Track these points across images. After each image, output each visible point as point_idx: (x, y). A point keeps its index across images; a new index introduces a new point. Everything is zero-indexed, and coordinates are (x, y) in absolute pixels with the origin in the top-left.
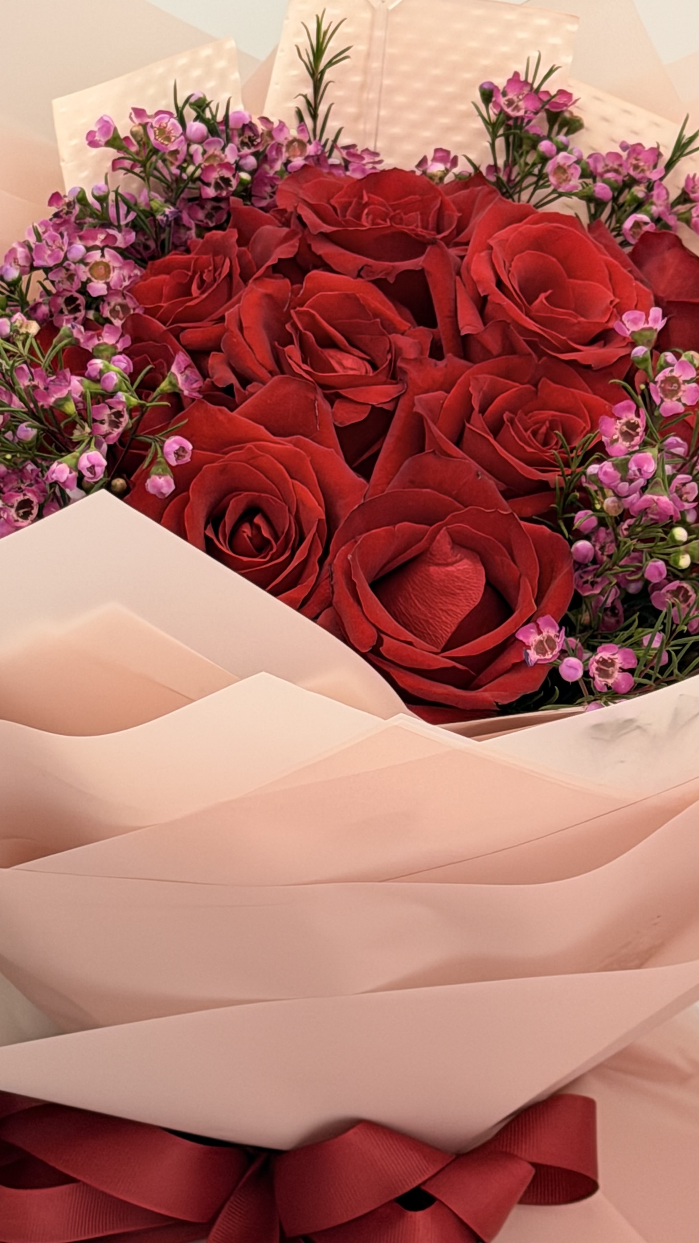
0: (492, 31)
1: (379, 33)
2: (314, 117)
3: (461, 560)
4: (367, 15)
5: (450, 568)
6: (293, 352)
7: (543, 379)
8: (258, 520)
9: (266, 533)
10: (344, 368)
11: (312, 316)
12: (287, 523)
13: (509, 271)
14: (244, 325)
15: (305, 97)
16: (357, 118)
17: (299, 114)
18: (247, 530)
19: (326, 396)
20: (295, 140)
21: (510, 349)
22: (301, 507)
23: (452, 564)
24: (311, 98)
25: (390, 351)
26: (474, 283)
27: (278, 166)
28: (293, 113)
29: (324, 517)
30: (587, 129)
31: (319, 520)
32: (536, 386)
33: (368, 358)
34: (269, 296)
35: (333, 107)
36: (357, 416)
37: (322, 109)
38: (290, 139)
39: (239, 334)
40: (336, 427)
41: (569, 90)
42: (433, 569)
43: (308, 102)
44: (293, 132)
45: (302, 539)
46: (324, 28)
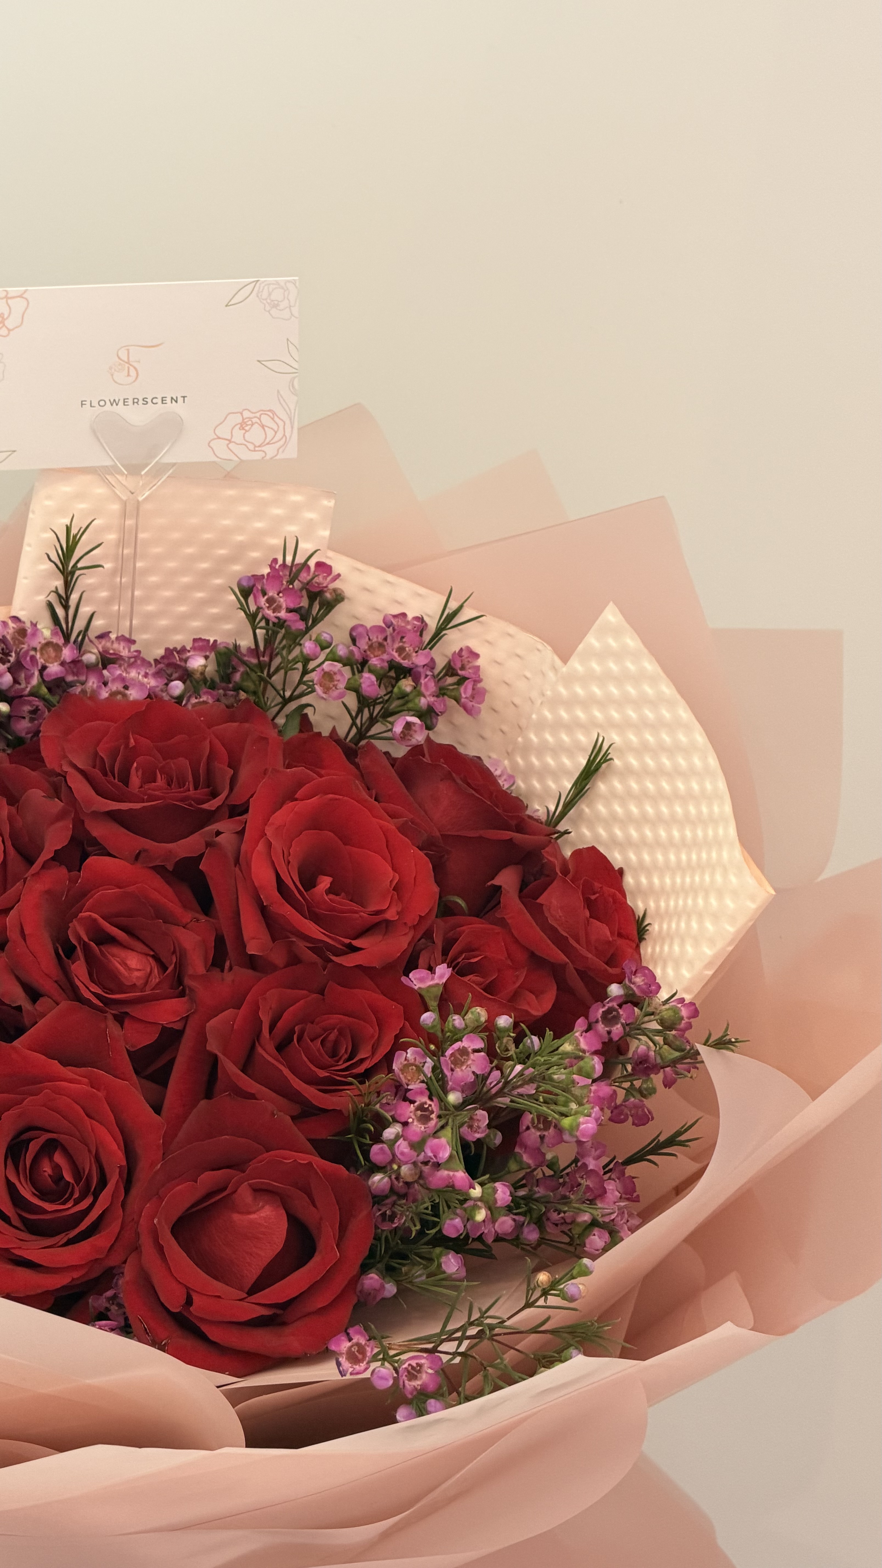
0: (245, 509)
1: (130, 522)
2: (66, 607)
3: (263, 1207)
4: (116, 507)
5: (252, 1216)
6: (79, 968)
7: (330, 982)
8: (58, 1158)
9: (68, 1177)
10: (130, 969)
11: (95, 920)
12: (88, 1165)
13: (289, 862)
14: (26, 932)
15: (56, 592)
16: (108, 601)
17: (50, 606)
18: (47, 1169)
19: (115, 1016)
20: (48, 644)
21: (294, 960)
22: (101, 1150)
23: (254, 1212)
24: (62, 592)
25: (174, 952)
26: (255, 888)
27: (35, 681)
28: (44, 604)
29: (124, 1163)
30: (348, 598)
31: (120, 1167)
32: (322, 992)
33: (152, 953)
34: (48, 892)
35: (84, 594)
36: (147, 1038)
37: (74, 597)
38: (43, 642)
39: (23, 942)
40: (127, 1050)
41: (328, 562)
42: (236, 1217)
43: (60, 596)
44: (46, 631)
45: (103, 1182)
46: (74, 531)
